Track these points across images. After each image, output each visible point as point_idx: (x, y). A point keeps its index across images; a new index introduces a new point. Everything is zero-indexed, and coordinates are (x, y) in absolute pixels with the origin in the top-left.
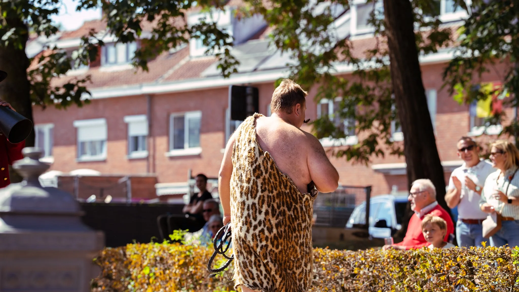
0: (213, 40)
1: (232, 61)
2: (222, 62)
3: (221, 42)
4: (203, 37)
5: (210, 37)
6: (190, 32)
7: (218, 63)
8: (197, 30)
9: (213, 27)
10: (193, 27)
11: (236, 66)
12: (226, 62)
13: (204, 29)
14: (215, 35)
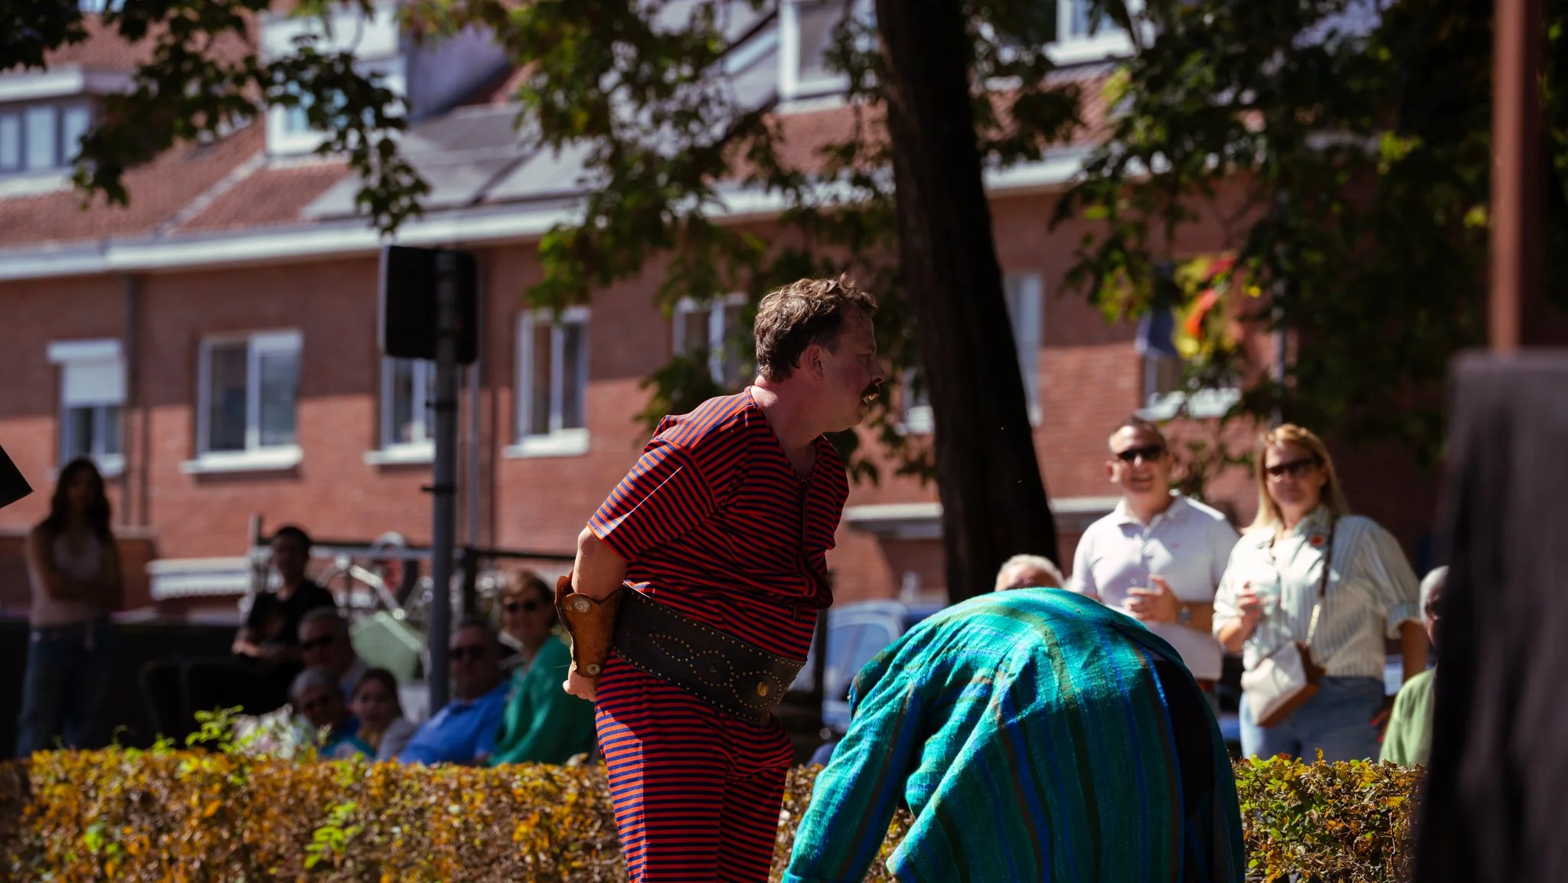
0: (343, 111)
1: (408, 180)
2: (374, 181)
3: (368, 117)
4: (308, 100)
5: (331, 100)
6: (265, 82)
7: (358, 185)
8: (288, 77)
9: (339, 69)
10: (275, 66)
11: (418, 196)
12: (384, 181)
13: (309, 74)
14: (346, 93)
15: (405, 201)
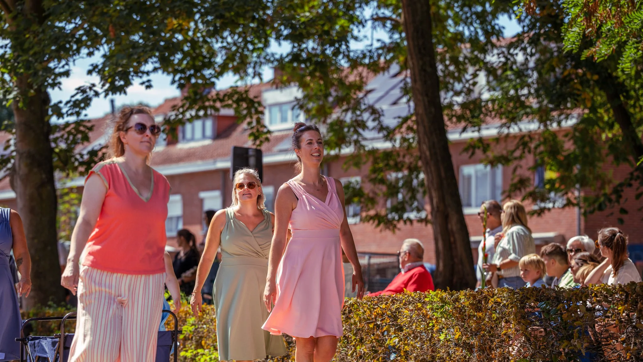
0: (245, 109)
1: (265, 130)
2: (254, 130)
3: (253, 110)
4: (235, 106)
5: (242, 105)
6: (221, 101)
7: (249, 132)
8: (229, 99)
9: (244, 96)
10: (225, 95)
11: (268, 136)
12: (258, 131)
13: (236, 97)
14: (246, 103)
15: (264, 136)
